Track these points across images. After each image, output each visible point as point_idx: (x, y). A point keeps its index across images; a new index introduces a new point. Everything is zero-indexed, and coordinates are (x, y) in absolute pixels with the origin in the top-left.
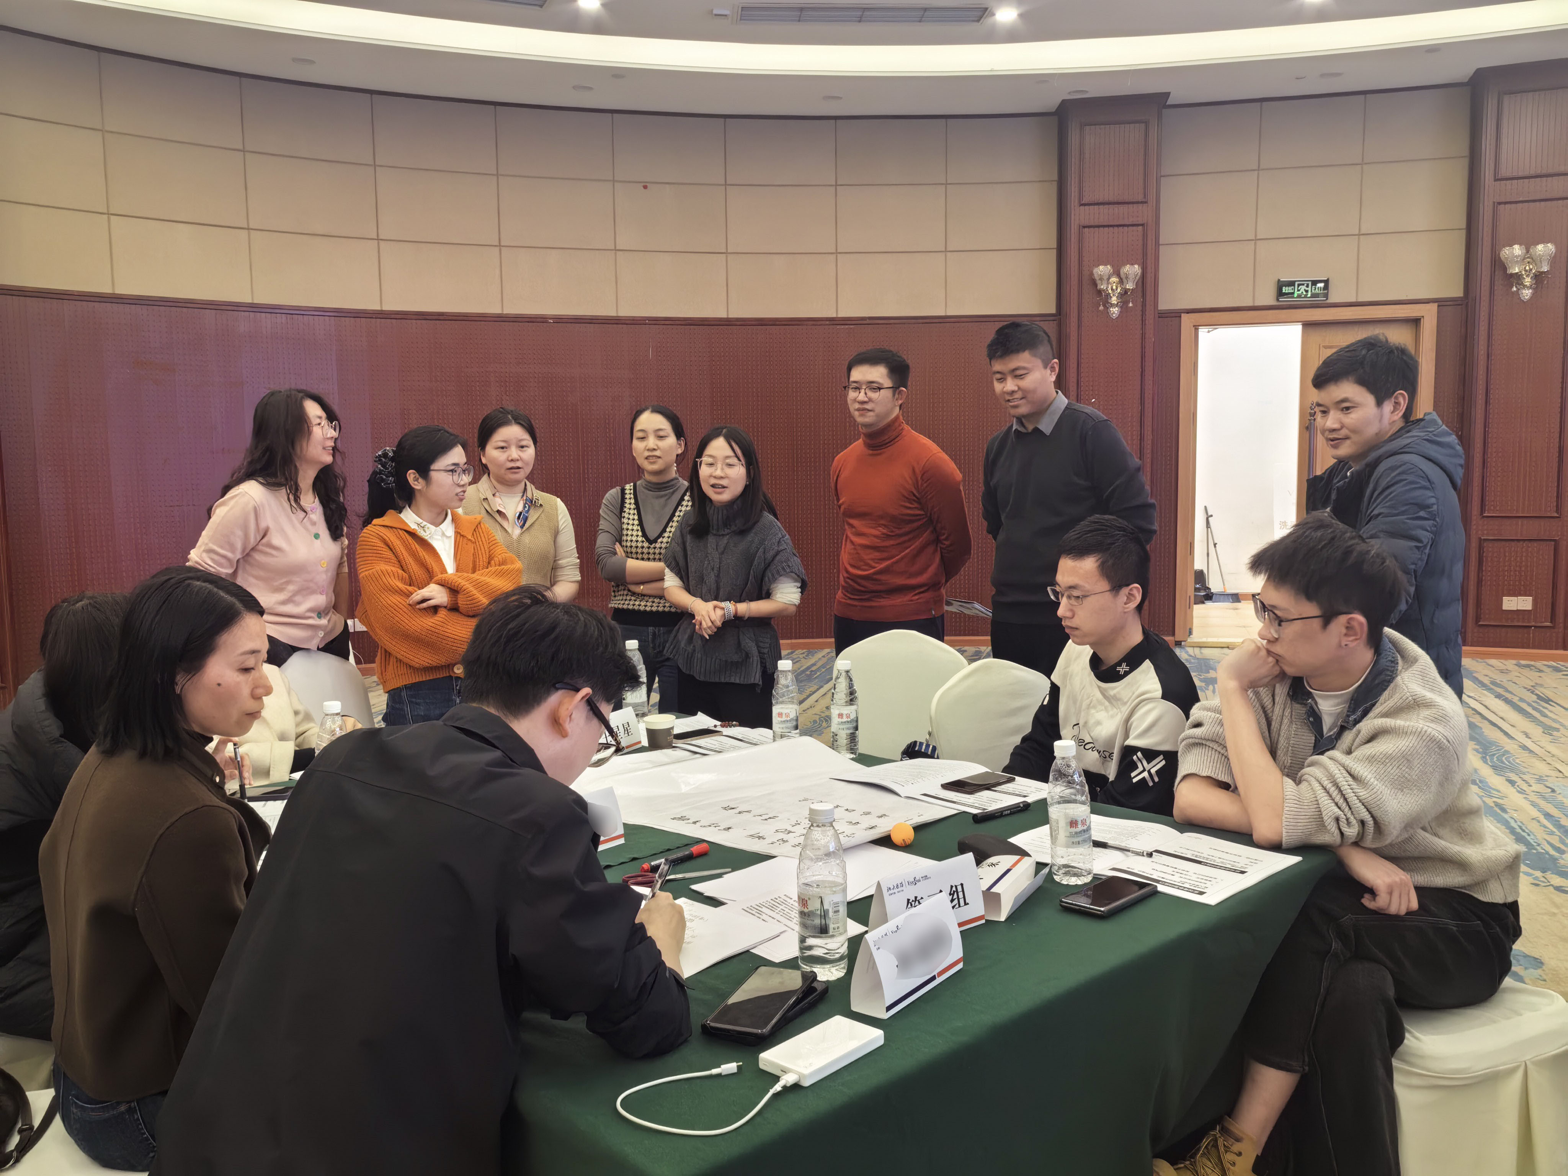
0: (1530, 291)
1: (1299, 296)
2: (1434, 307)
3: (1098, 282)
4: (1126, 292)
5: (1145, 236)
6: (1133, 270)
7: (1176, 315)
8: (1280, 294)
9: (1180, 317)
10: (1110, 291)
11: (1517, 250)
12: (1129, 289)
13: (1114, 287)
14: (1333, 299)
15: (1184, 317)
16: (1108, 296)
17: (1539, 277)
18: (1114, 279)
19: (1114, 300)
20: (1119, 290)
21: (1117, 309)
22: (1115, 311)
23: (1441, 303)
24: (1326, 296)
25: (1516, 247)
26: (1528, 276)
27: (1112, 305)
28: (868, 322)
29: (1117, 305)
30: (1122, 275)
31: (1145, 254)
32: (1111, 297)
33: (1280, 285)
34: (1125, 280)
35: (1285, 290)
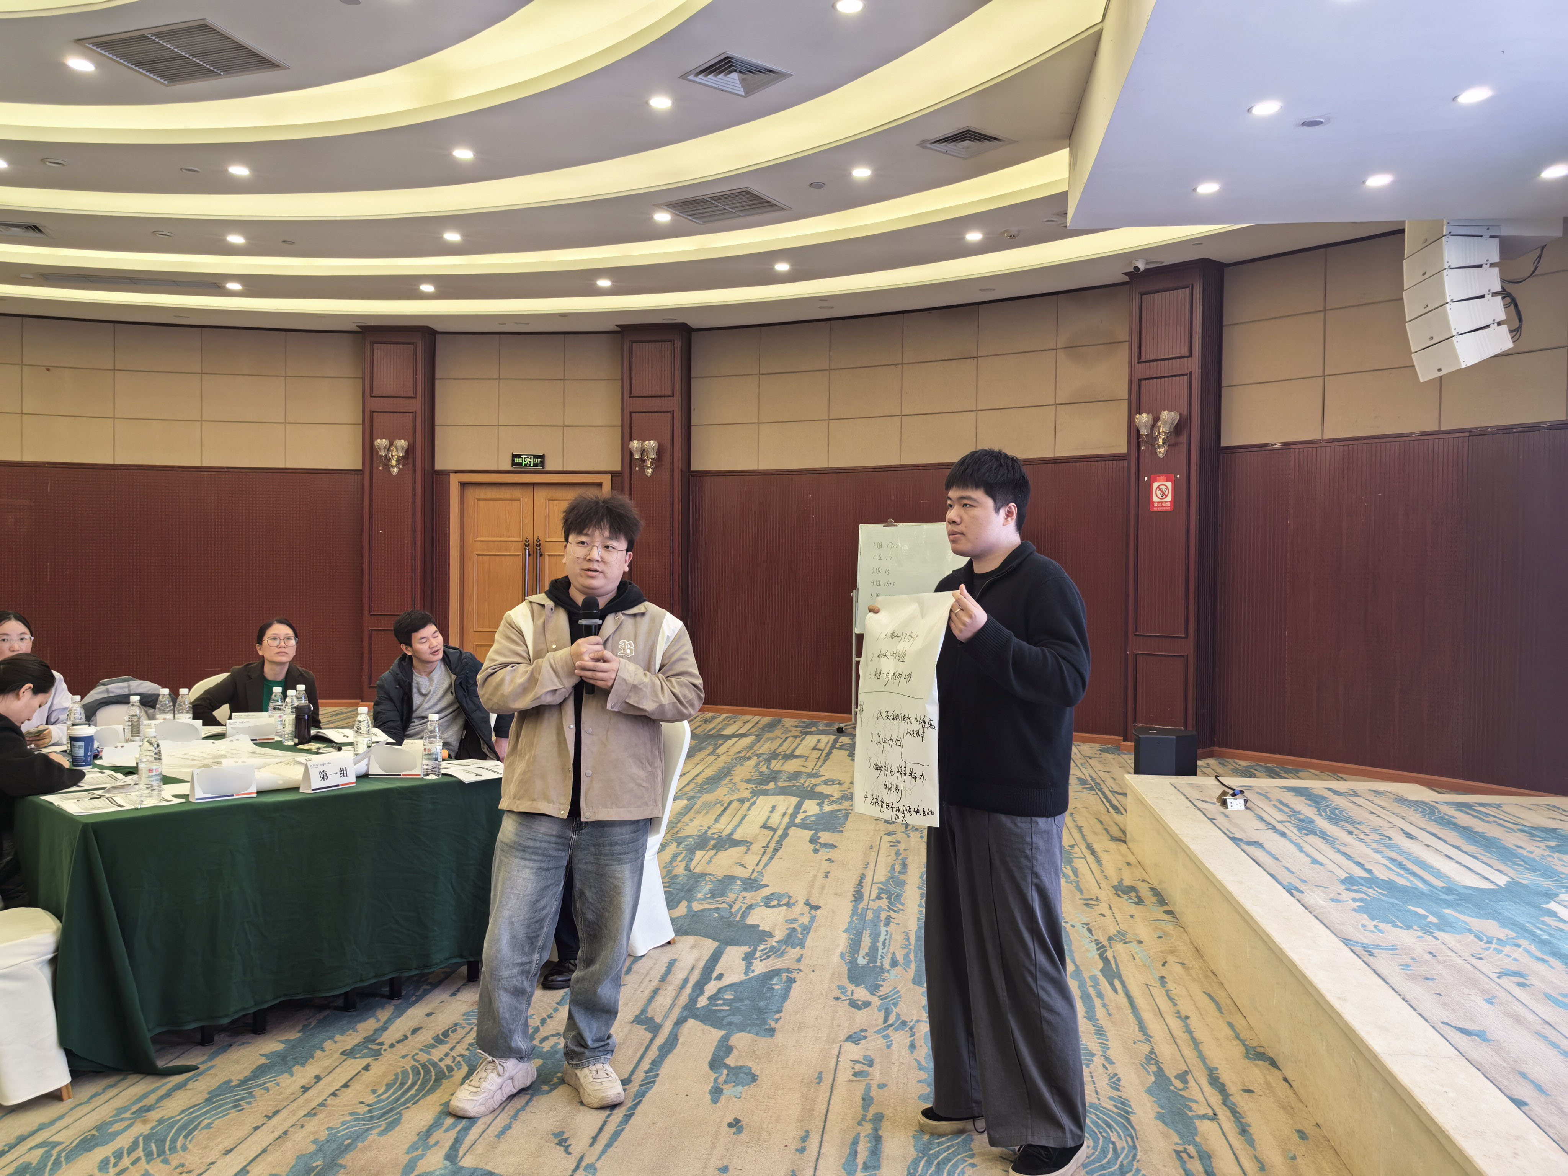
0: (651, 470)
1: (526, 465)
2: (609, 477)
5: (414, 420)
7: (446, 473)
8: (514, 464)
9: (449, 476)
10: (390, 457)
11: (636, 444)
12: (403, 456)
13: (392, 455)
14: (548, 467)
15: (451, 475)
16: (388, 460)
18: (393, 449)
19: (393, 463)
20: (395, 457)
22: (395, 470)
23: (613, 474)
24: (543, 466)
25: (635, 441)
26: (648, 460)
27: (392, 466)
28: (226, 470)
29: (395, 466)
30: (396, 446)
31: (415, 432)
32: (391, 461)
33: (514, 456)
35: (517, 460)
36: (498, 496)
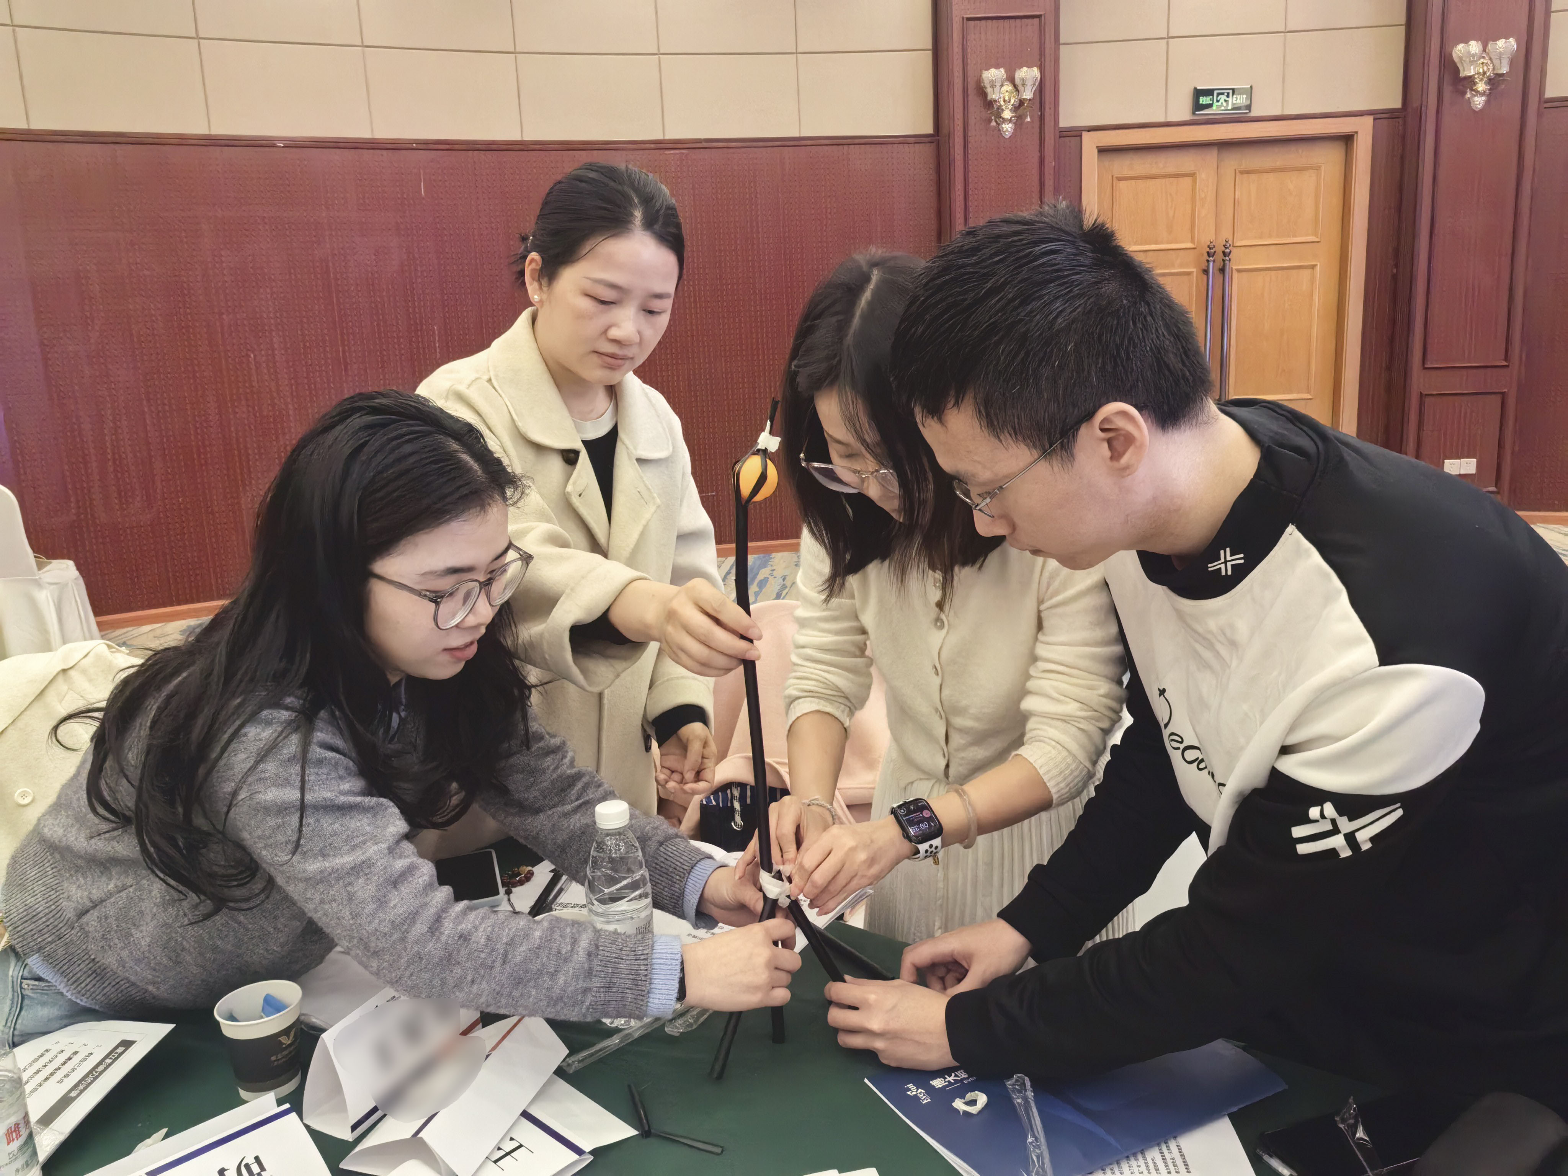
0: (1484, 98)
1: (1219, 108)
2: (1369, 120)
3: (989, 90)
4: (1021, 102)
5: (1042, 31)
6: (1029, 74)
7: (1076, 133)
8: (1198, 107)
9: (1081, 136)
10: (1002, 103)
11: (1474, 47)
12: (1027, 99)
13: (1007, 98)
14: (1255, 113)
15: (1085, 135)
16: (1000, 110)
17: (1495, 81)
18: (1008, 87)
19: (1007, 114)
20: (1012, 101)
21: (1010, 125)
22: (1008, 128)
23: (1379, 115)
24: (1248, 108)
25: (1473, 43)
26: (1481, 80)
27: (1005, 120)
28: (704, 145)
29: (1010, 121)
30: (1018, 81)
31: (1042, 54)
32: (1003, 110)
33: (1197, 95)
34: (1021, 88)
35: (1203, 100)
36: (1155, 171)
